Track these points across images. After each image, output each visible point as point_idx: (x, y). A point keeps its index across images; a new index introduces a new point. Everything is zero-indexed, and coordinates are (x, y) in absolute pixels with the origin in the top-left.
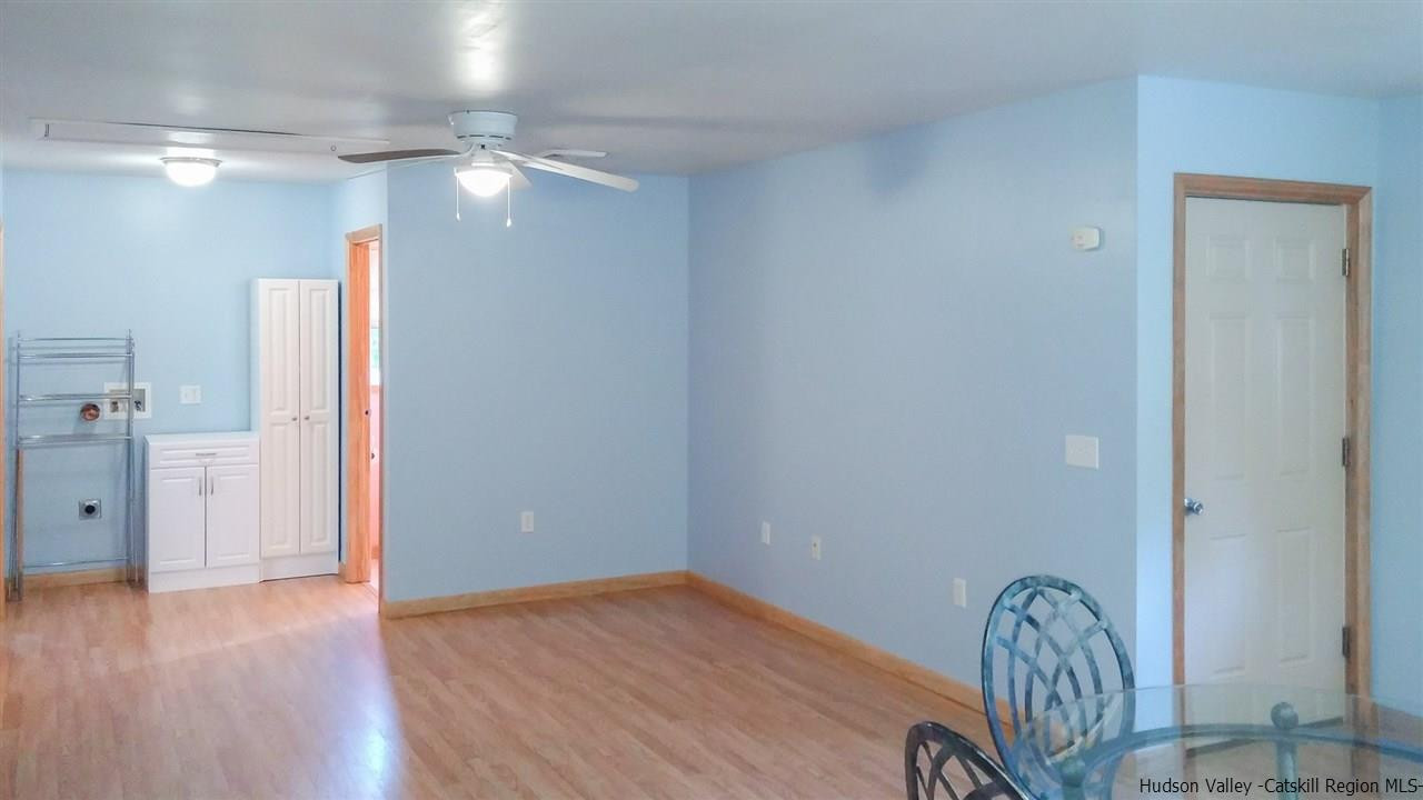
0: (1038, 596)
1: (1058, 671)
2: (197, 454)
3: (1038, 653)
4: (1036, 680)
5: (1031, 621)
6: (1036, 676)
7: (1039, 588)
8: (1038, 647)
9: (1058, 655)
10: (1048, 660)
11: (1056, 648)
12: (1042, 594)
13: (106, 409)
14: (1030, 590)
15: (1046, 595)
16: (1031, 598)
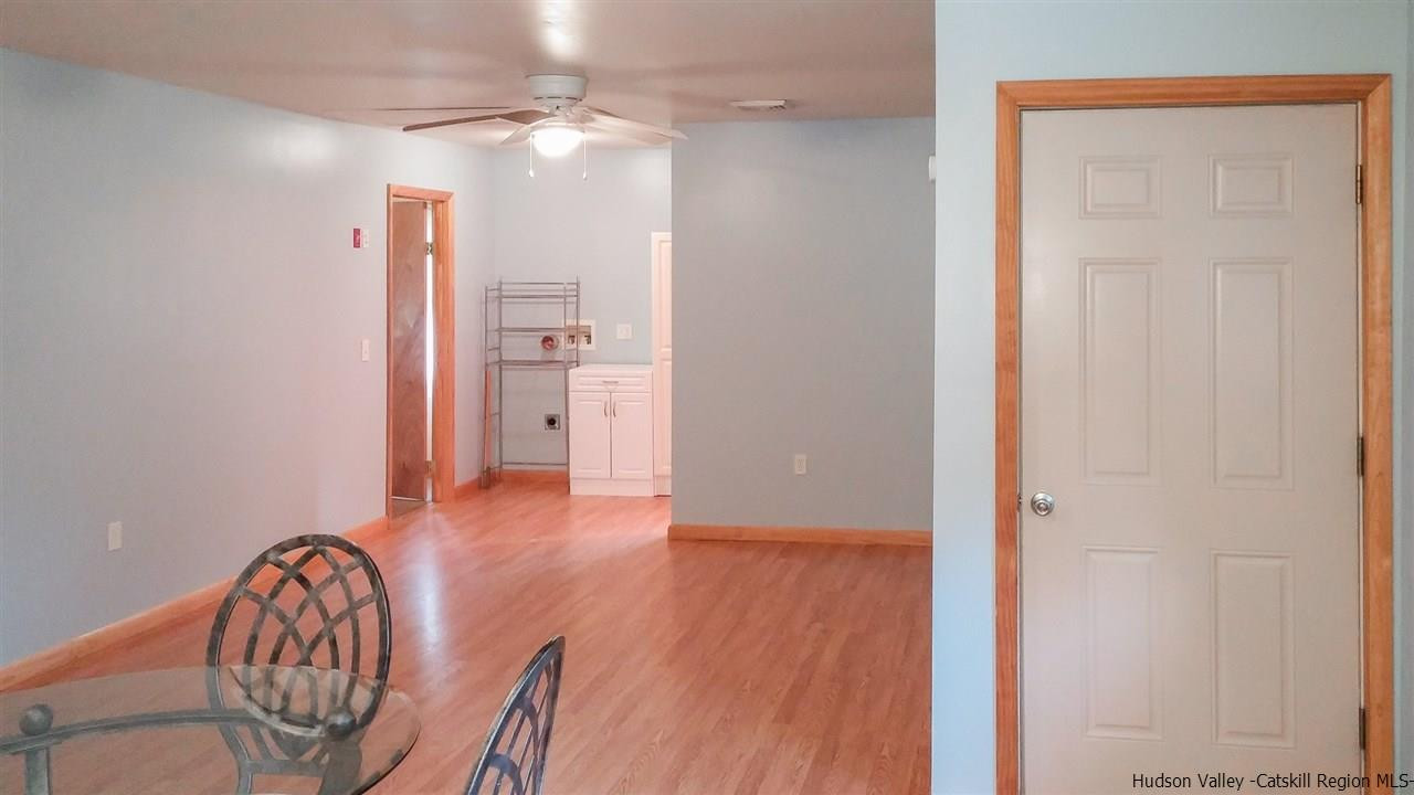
0: (319, 556)
1: (319, 637)
2: (605, 382)
3: (300, 615)
4: (290, 642)
5: (302, 580)
6: (290, 637)
7: (321, 547)
8: (302, 608)
9: (324, 621)
10: (310, 624)
11: (324, 613)
12: (323, 553)
13: (562, 340)
14: (310, 548)
15: (328, 556)
16: (308, 556)
